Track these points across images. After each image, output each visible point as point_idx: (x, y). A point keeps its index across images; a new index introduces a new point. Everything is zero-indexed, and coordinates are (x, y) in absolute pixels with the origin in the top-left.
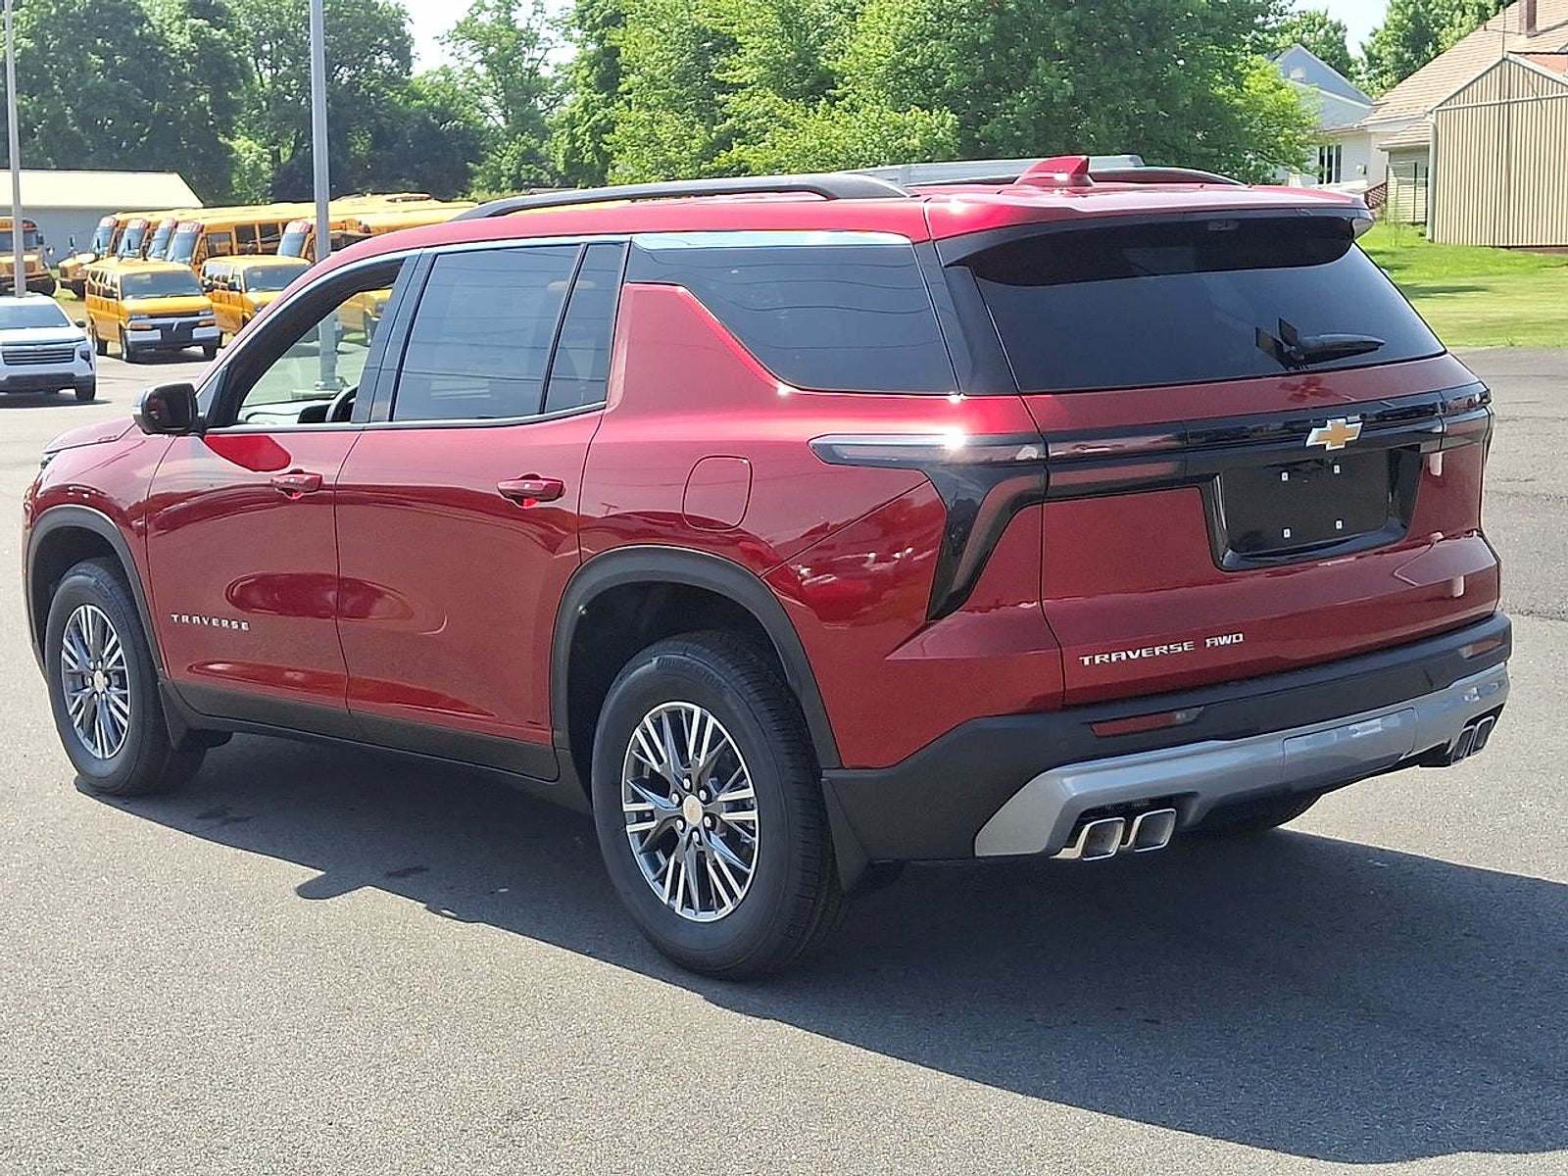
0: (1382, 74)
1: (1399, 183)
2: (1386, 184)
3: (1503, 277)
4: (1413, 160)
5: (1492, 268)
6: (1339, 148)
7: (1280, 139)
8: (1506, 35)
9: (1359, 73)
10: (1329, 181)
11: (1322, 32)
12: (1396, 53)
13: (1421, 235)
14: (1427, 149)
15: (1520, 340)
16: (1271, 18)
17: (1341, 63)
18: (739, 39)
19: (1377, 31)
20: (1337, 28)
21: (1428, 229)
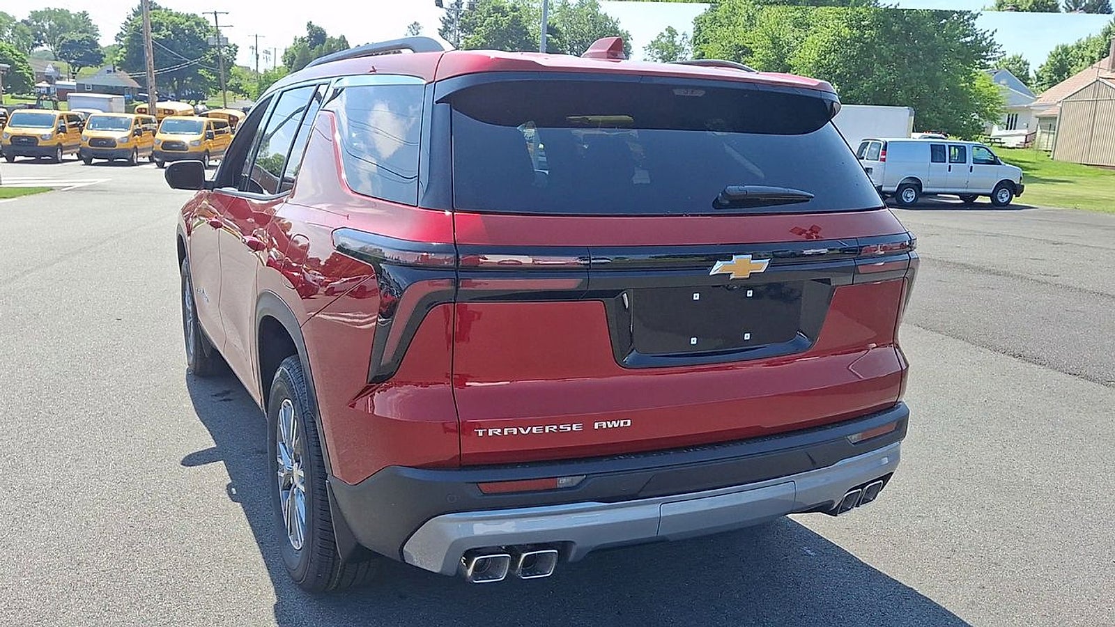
0: (1042, 85)
1: (1042, 132)
2: (1035, 133)
3: (1082, 178)
4: (1049, 123)
5: (1078, 174)
6: (1017, 115)
7: (988, 109)
8: (1100, 70)
9: (1032, 84)
10: (1011, 129)
11: (1018, 65)
12: (1050, 76)
13: (1049, 156)
14: (1056, 118)
15: (1080, 206)
16: (989, 54)
17: (1025, 79)
18: (753, 50)
19: (1042, 66)
20: (1025, 63)
21: (1052, 153)
